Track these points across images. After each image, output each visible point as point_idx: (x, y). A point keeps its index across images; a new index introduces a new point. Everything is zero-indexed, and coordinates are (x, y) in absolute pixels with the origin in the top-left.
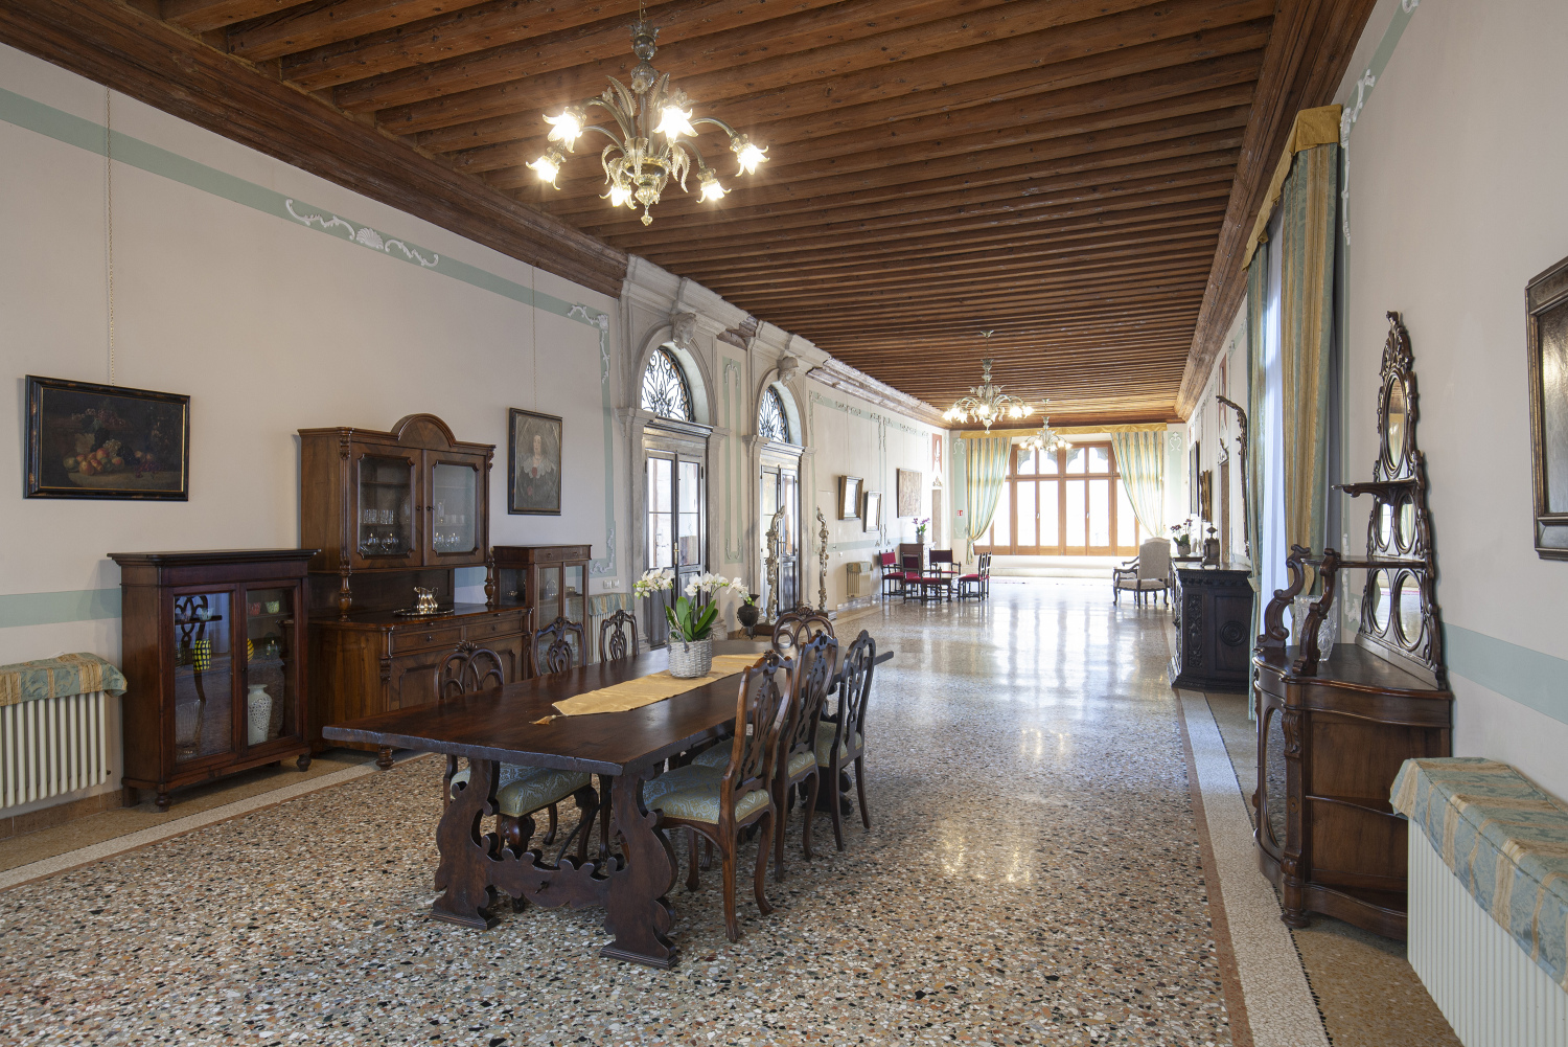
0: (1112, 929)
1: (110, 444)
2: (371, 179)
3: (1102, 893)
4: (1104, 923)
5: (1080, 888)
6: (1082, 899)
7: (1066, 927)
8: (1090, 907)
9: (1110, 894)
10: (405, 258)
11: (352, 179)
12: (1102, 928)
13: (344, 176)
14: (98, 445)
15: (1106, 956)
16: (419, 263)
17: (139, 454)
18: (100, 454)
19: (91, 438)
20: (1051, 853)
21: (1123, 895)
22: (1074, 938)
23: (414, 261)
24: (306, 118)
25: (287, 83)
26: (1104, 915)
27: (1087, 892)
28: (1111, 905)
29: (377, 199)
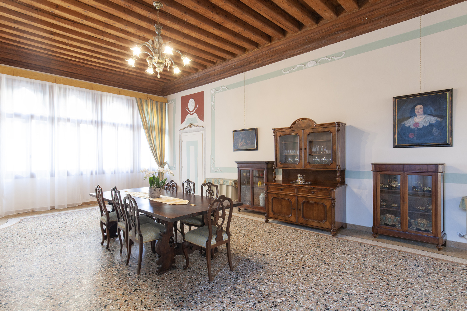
0: (6, 289)
1: (243, 140)
2: (306, 47)
3: (16, 300)
4: (10, 289)
5: (28, 297)
6: (24, 293)
7: (24, 282)
8: (19, 292)
9: (13, 301)
10: (328, 62)
11: (302, 51)
12: (10, 287)
13: (298, 52)
14: (242, 141)
15: (5, 281)
16: (335, 60)
17: (248, 142)
18: (242, 143)
19: (240, 140)
20: (54, 306)
21: (6, 304)
22: (19, 281)
23: (332, 60)
24: (275, 49)
25: (265, 46)
26: (12, 292)
27: (23, 297)
28: (10, 297)
29: (313, 50)
